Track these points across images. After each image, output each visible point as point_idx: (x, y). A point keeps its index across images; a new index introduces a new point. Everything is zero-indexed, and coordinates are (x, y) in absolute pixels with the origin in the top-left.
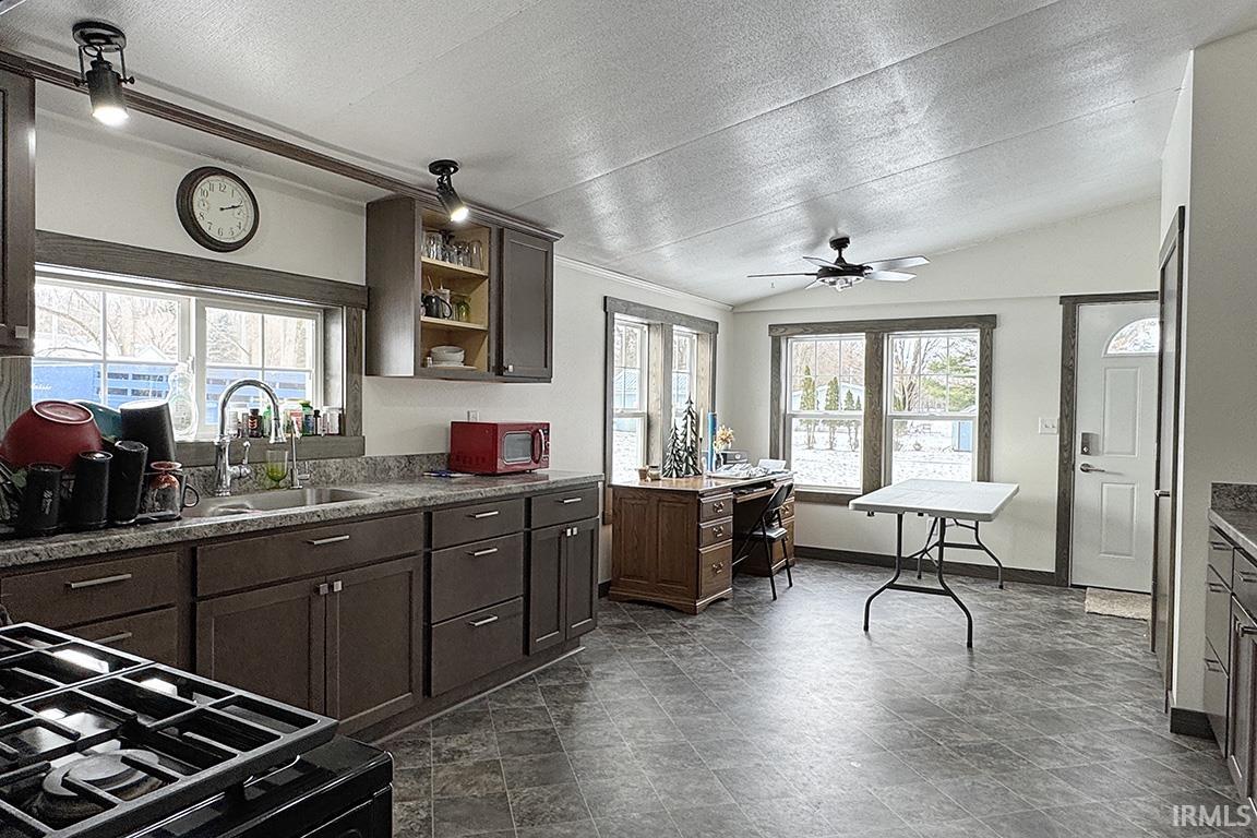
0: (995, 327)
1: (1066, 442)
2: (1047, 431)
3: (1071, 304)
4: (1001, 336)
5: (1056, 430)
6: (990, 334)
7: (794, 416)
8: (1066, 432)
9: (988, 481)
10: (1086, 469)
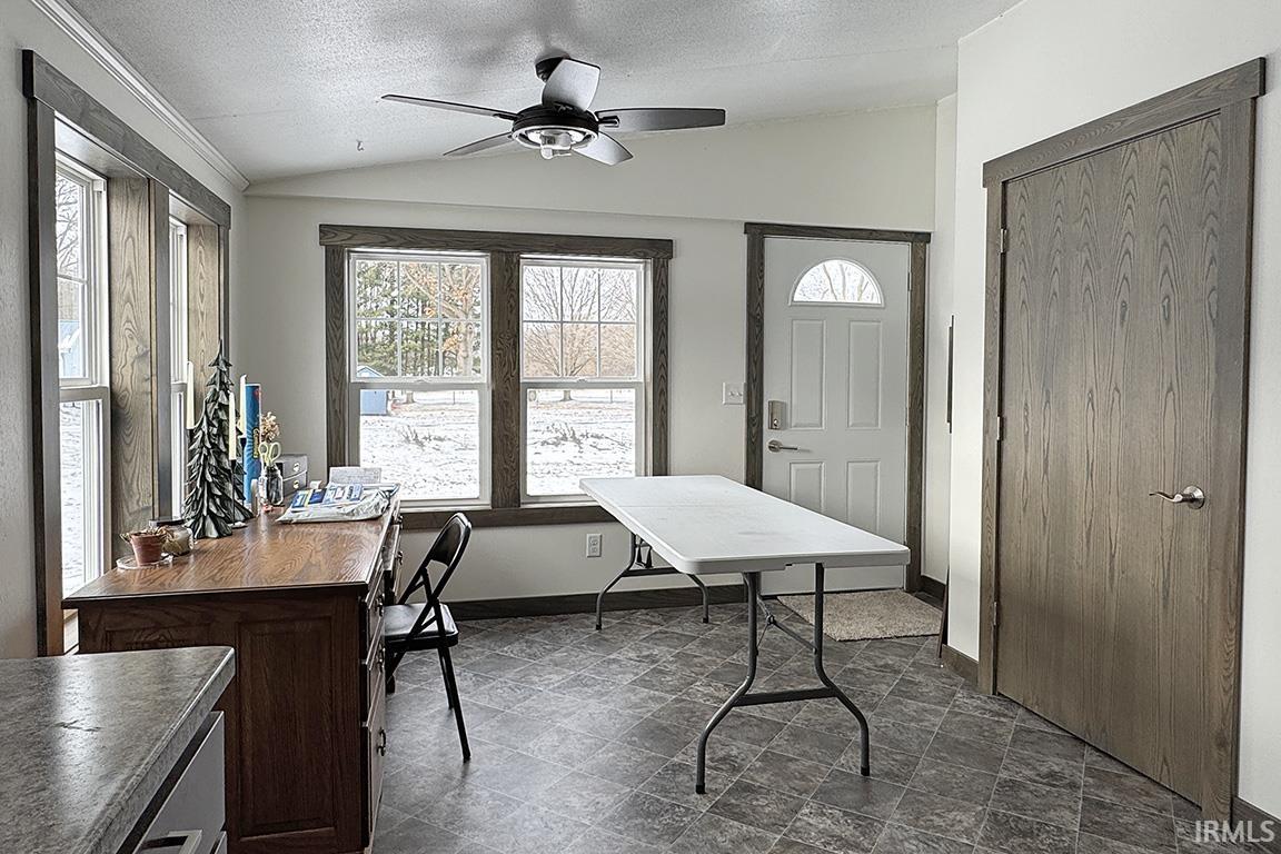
0: (671, 257)
1: (754, 414)
2: (732, 400)
3: (758, 233)
4: (679, 268)
5: (742, 400)
6: (665, 267)
7: (364, 386)
8: (754, 400)
9: (666, 475)
10: (774, 447)
